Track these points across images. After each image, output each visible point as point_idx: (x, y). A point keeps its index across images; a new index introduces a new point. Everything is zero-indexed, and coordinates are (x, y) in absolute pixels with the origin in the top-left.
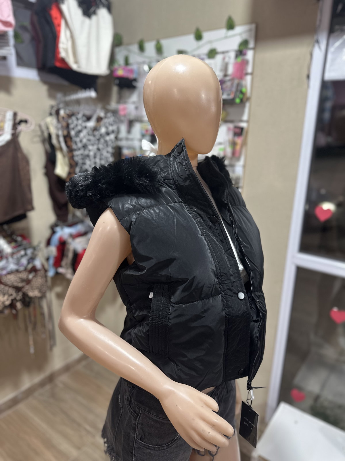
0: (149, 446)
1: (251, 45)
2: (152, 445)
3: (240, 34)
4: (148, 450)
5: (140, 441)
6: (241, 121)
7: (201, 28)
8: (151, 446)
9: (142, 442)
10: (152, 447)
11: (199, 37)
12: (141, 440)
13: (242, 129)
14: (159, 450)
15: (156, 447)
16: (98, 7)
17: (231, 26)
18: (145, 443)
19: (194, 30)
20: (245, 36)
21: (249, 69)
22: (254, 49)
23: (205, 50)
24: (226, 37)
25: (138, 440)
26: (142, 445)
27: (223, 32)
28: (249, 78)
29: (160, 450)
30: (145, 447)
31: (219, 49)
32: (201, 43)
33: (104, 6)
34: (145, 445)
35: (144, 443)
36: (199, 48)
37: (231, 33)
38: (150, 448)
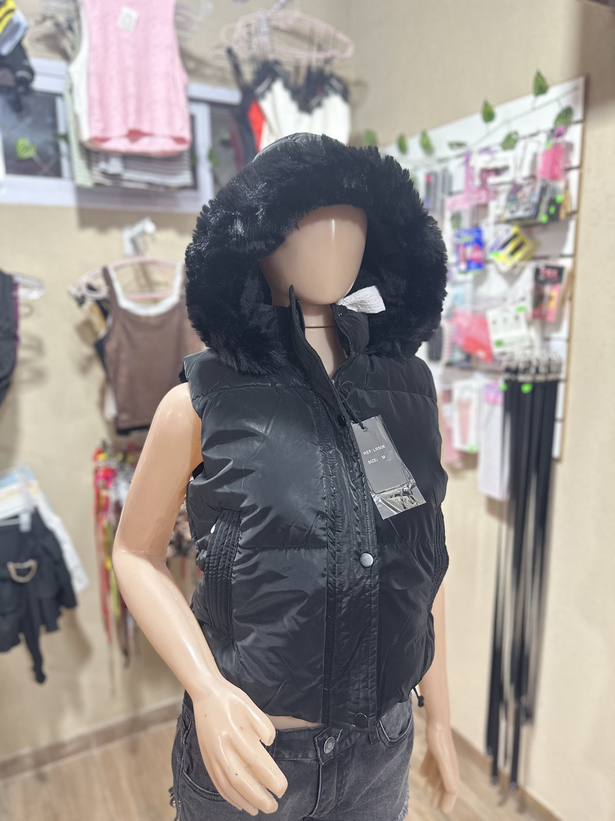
0: (196, 787)
1: (578, 115)
2: (201, 787)
3: (558, 100)
4: (194, 793)
5: (186, 775)
6: (562, 256)
7: (491, 102)
8: (199, 787)
9: (190, 777)
10: (201, 790)
11: (489, 116)
12: (188, 773)
13: (560, 270)
14: (209, 799)
15: (206, 793)
16: (326, 95)
17: (541, 88)
18: (192, 780)
19: (480, 106)
20: (565, 102)
21: (575, 161)
22: (583, 121)
23: (500, 136)
24: (534, 109)
25: (184, 772)
26: (188, 783)
27: (529, 100)
28: (573, 176)
29: (211, 800)
30: (192, 788)
31: (523, 131)
32: (493, 125)
33: (336, 91)
34: (191, 783)
35: (190, 779)
36: (489, 134)
37: (542, 99)
38: (197, 790)
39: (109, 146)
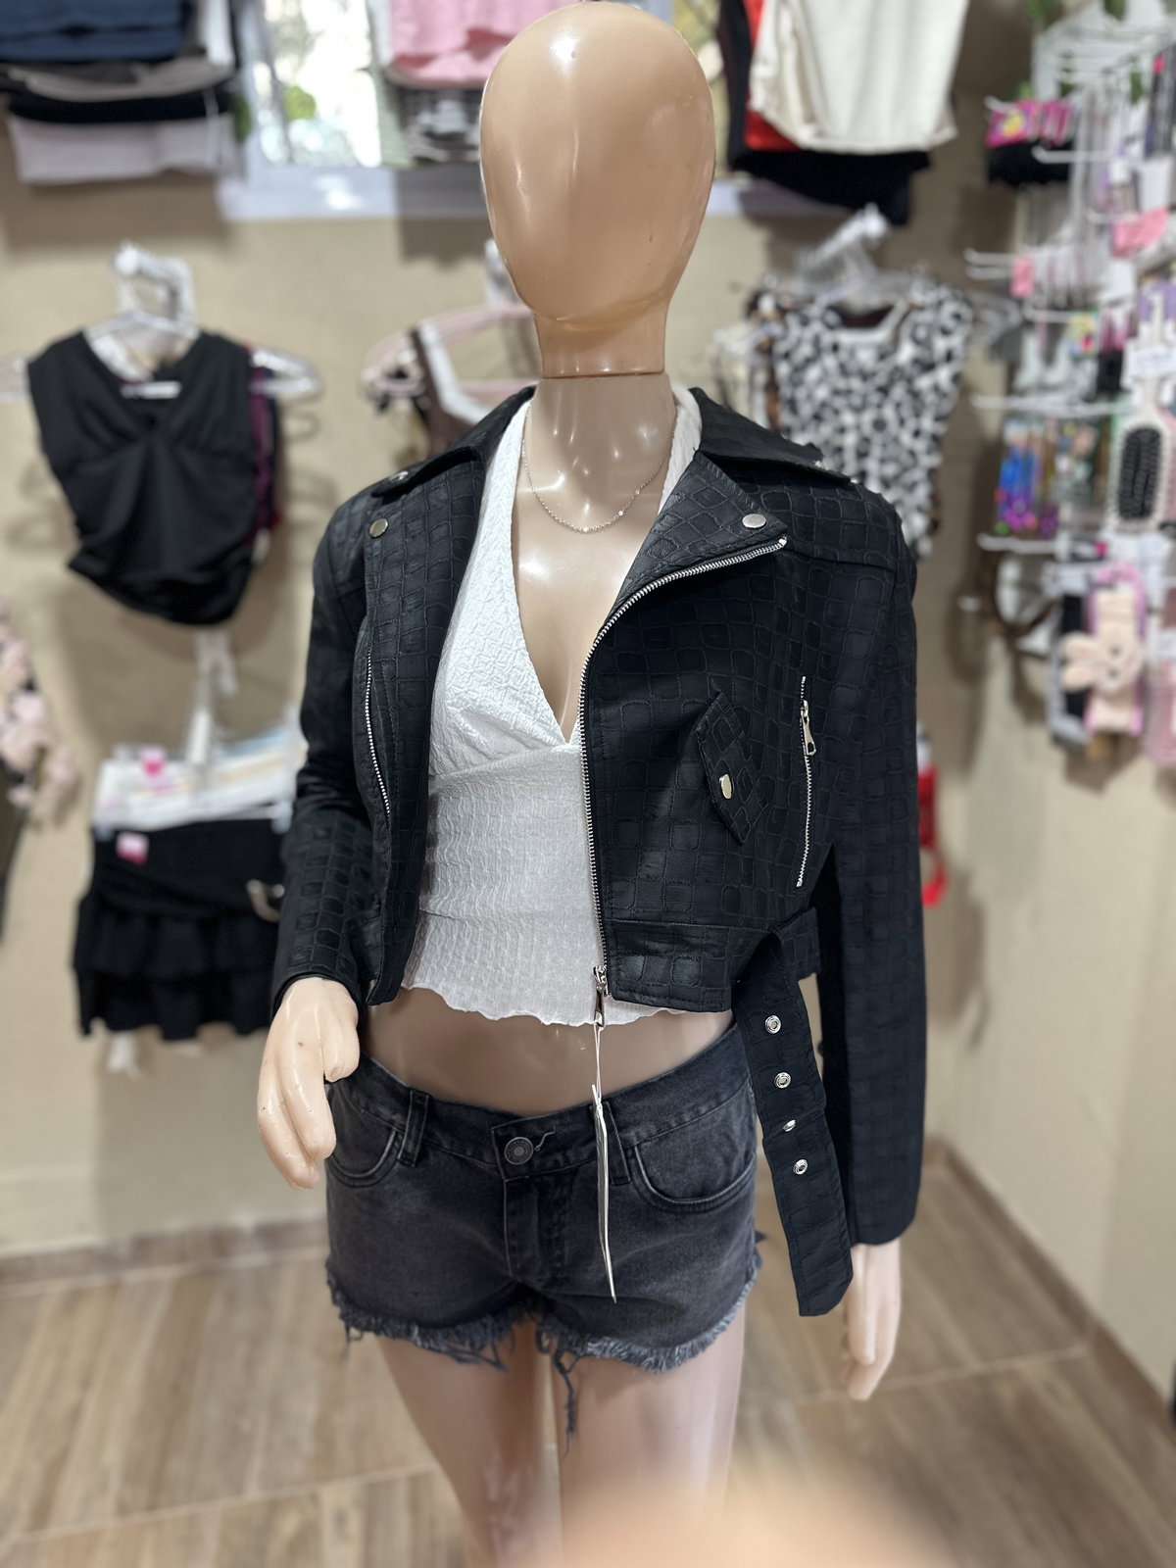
39: (433, 72)
